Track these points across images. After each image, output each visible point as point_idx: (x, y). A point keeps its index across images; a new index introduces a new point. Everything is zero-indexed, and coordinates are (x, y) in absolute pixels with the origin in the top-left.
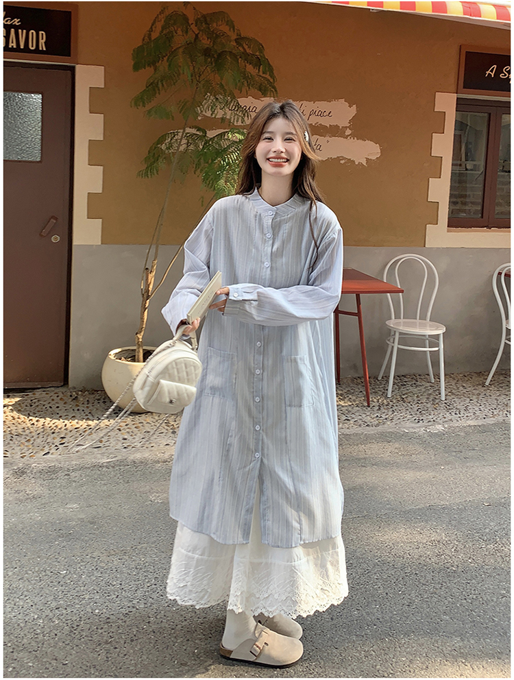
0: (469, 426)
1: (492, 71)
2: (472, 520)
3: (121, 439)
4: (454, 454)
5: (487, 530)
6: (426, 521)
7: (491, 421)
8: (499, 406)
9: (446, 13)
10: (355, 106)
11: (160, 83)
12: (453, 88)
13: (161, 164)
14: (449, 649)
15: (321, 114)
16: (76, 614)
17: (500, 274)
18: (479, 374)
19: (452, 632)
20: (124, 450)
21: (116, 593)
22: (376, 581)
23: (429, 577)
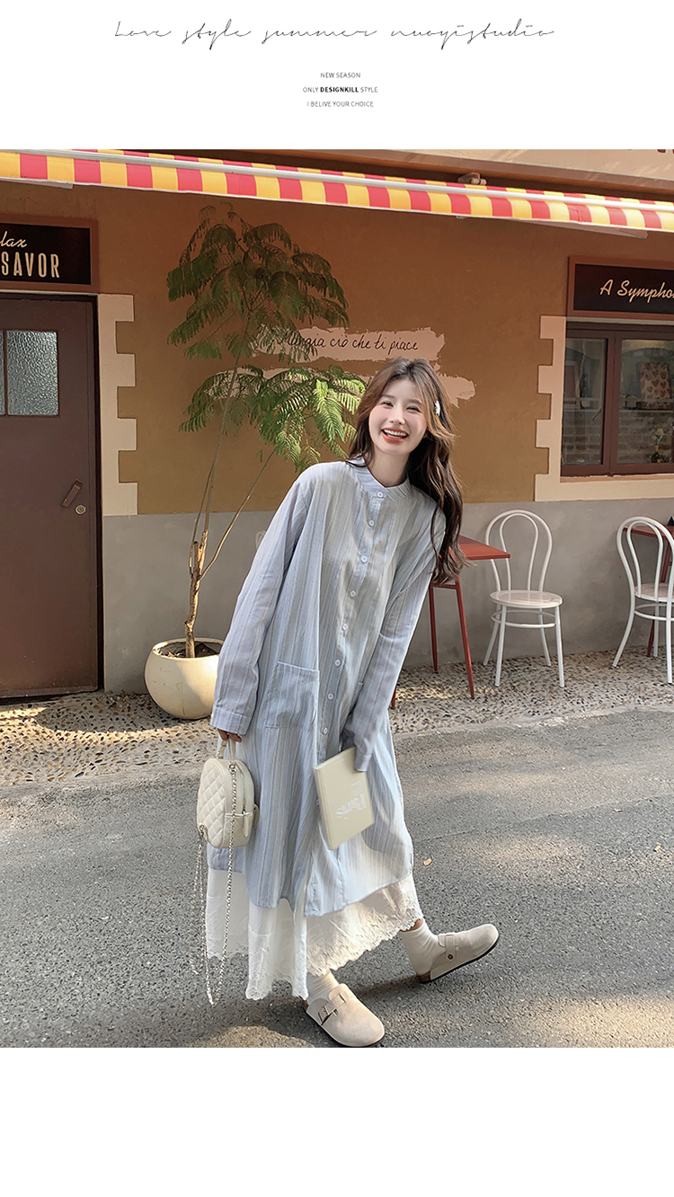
0: (595, 717)
1: (607, 287)
2: (601, 830)
3: (171, 753)
4: (577, 751)
5: (619, 842)
6: (546, 834)
7: (620, 710)
8: (630, 692)
9: (549, 218)
10: (442, 335)
11: (202, 314)
12: (562, 308)
13: (209, 414)
14: (577, 985)
15: (404, 347)
16: (122, 968)
17: (625, 530)
18: (605, 653)
19: (580, 964)
20: (176, 765)
21: (171, 940)
22: (487, 908)
23: (550, 901)
